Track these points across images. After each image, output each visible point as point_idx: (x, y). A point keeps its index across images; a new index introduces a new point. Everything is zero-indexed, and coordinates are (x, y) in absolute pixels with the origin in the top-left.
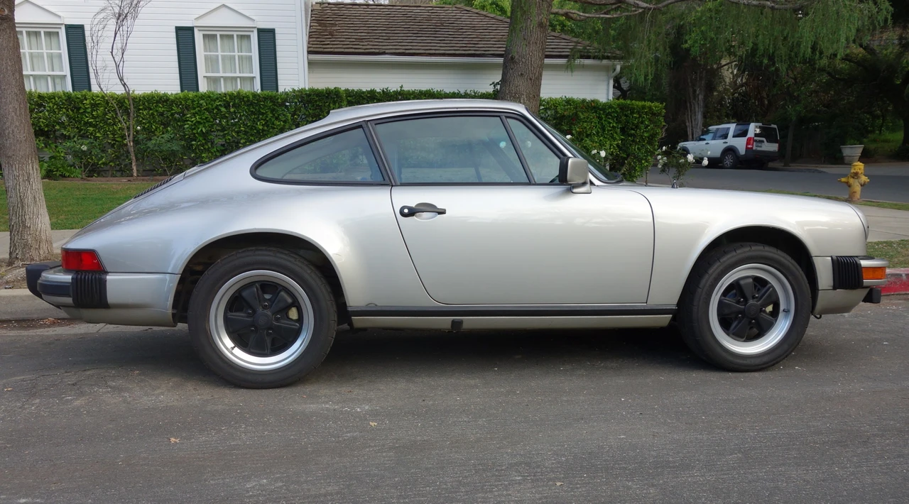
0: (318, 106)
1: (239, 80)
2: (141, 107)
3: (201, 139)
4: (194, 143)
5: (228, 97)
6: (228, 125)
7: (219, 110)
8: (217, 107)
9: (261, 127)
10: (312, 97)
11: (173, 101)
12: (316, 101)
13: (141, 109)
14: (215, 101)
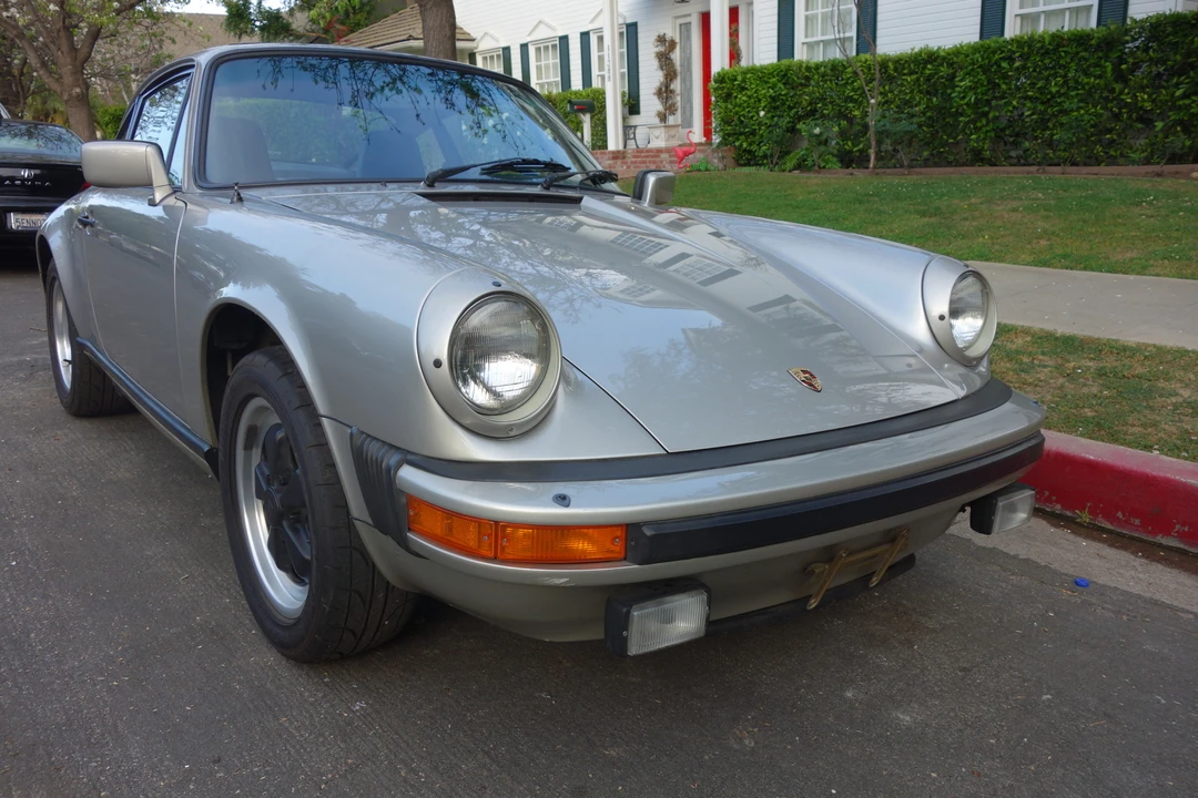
0: (1170, 43)
1: (1067, 13)
2: (905, 71)
3: (969, 112)
4: (961, 119)
5: (1015, 45)
6: (1010, 89)
7: (999, 66)
8: (997, 63)
9: (1054, 90)
10: (1162, 28)
11: (944, 58)
12: (1168, 36)
13: (905, 74)
14: (994, 53)
